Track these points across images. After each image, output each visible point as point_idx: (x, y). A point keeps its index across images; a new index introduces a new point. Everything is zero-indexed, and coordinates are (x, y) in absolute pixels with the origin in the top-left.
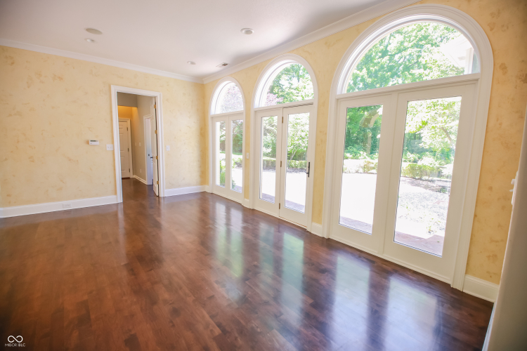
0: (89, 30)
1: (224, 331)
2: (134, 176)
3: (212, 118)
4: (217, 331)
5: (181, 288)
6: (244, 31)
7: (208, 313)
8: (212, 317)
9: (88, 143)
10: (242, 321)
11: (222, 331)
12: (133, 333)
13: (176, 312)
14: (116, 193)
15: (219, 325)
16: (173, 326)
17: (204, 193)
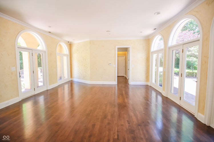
0: (107, 31)
1: (118, 139)
2: (126, 76)
3: (152, 53)
4: (116, 137)
5: (115, 117)
6: (156, 14)
7: (117, 130)
8: (118, 131)
9: (109, 64)
10: (126, 139)
11: (118, 138)
12: (95, 123)
13: (109, 124)
14: (115, 81)
15: (118, 136)
16: (105, 127)
17: (147, 85)
